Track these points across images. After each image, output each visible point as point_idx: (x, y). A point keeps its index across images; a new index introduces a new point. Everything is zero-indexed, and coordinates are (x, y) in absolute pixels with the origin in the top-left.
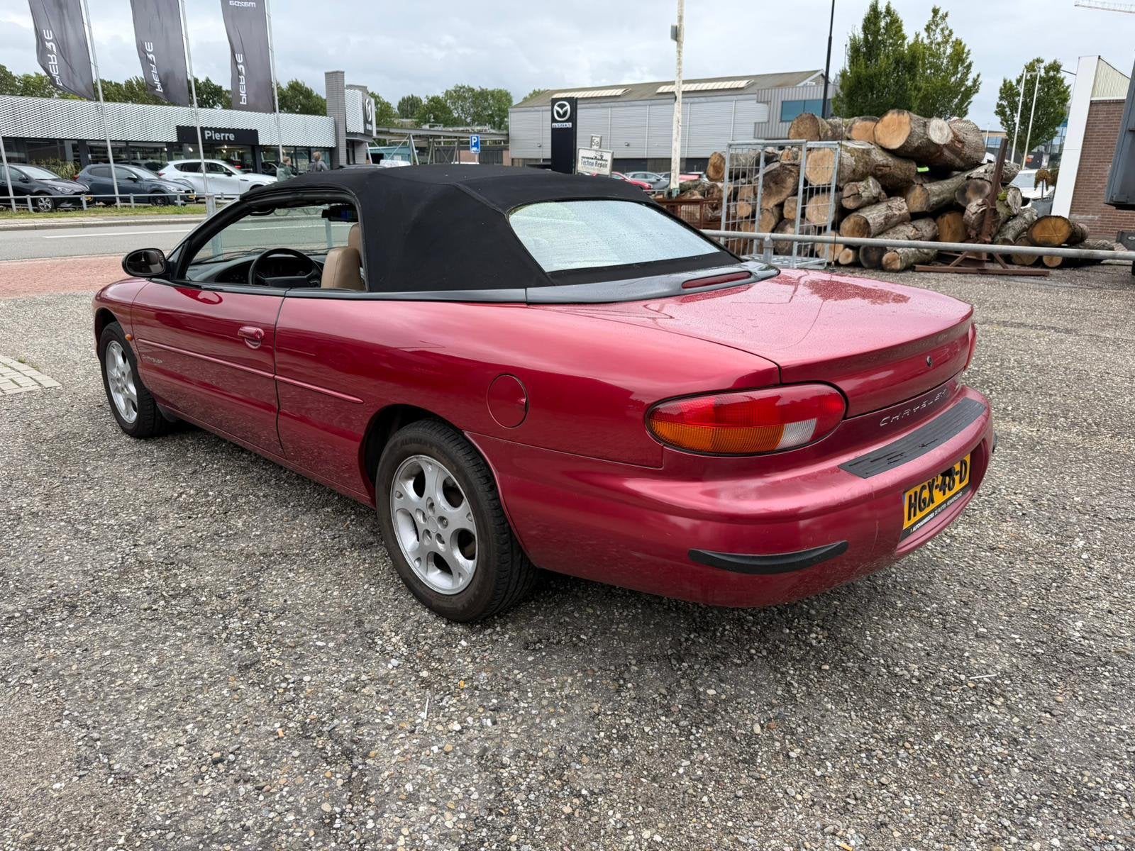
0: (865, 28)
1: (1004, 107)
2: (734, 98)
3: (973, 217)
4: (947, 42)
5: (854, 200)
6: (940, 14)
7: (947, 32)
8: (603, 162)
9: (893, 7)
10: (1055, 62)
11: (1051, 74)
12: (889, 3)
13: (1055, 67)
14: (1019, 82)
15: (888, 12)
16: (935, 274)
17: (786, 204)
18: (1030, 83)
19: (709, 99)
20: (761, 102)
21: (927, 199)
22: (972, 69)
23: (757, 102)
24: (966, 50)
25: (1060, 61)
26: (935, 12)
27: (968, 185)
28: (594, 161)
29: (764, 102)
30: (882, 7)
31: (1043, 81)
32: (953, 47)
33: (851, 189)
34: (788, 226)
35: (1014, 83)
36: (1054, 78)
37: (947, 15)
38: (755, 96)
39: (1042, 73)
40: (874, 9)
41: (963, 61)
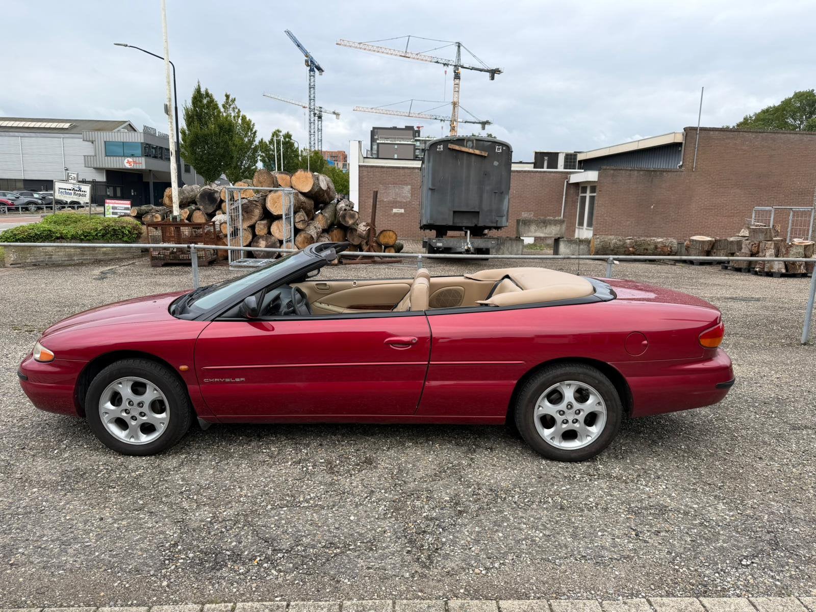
0: (194, 103)
1: (264, 157)
2: (62, 135)
3: (364, 233)
4: (238, 117)
5: (303, 224)
6: (230, 99)
7: (237, 110)
8: (81, 193)
9: (210, 92)
10: (288, 133)
11: (287, 140)
12: (207, 90)
13: (288, 136)
14: (271, 142)
15: (207, 95)
16: (355, 265)
17: (256, 226)
18: (278, 142)
19: (38, 135)
20: (86, 141)
21: (326, 221)
22: (257, 134)
23: (84, 140)
24: (252, 123)
25: (291, 133)
26: (227, 96)
27: (346, 214)
28: (73, 192)
29: (89, 141)
30: (203, 90)
31: (284, 143)
32: (242, 120)
33: (300, 217)
34: (261, 240)
35: (268, 143)
36: (289, 142)
37: (235, 99)
38: (81, 136)
39: (282, 139)
40: (198, 91)
41: (252, 130)
